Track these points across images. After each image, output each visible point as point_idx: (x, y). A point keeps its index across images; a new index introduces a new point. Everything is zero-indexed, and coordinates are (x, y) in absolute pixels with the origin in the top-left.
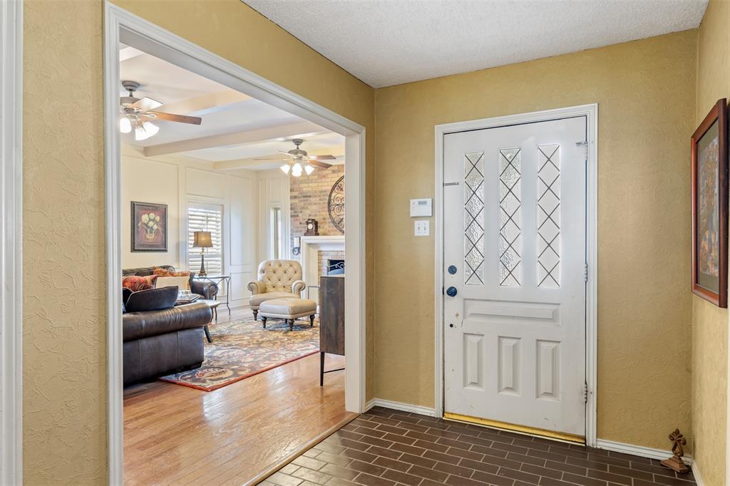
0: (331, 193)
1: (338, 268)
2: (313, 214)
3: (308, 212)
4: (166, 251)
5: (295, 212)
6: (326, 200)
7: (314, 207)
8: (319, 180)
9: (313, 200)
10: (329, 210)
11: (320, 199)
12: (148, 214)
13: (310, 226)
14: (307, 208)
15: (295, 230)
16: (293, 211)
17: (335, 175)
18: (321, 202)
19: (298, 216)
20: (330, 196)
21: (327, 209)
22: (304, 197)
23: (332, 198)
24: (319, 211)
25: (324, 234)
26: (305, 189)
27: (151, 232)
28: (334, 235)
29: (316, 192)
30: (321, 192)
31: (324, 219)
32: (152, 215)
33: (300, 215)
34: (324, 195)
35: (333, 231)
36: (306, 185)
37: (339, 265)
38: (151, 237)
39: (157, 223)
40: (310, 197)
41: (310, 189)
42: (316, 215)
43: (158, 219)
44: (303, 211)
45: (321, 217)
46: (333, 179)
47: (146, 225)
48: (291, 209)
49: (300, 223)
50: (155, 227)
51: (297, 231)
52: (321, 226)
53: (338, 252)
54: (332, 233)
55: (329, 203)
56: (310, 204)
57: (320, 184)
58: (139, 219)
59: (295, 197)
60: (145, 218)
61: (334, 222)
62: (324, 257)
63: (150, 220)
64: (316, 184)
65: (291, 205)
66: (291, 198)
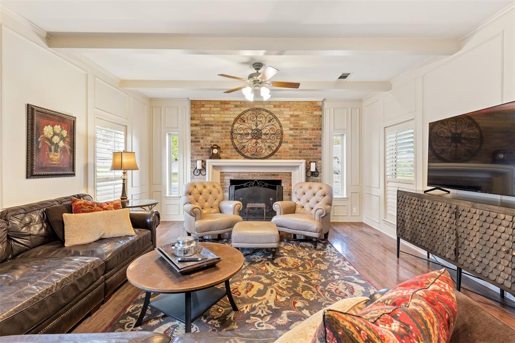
0: (234, 124)
1: (247, 187)
2: (215, 140)
3: (210, 139)
4: (74, 175)
5: (196, 138)
6: (228, 129)
7: (215, 135)
8: (222, 112)
9: (215, 128)
10: (232, 138)
11: (222, 129)
12: (53, 126)
13: (215, 151)
14: (209, 136)
15: (196, 154)
16: (193, 137)
17: (238, 109)
18: (224, 131)
19: (199, 142)
20: (233, 126)
21: (229, 137)
22: (205, 125)
23: (234, 128)
24: (222, 139)
25: (227, 158)
26: (206, 119)
27: (56, 151)
28: (236, 159)
29: (218, 122)
30: (224, 122)
31: (227, 145)
32: (58, 128)
33: (202, 141)
34: (226, 125)
35: (235, 155)
36: (208, 115)
37: (248, 184)
38: (55, 157)
39: (62, 138)
40: (212, 125)
41: (212, 119)
42: (218, 142)
43: (65, 133)
44: (205, 137)
45: (224, 144)
46: (235, 112)
47: (50, 140)
48: (192, 135)
49: (202, 148)
50: (61, 144)
51: (198, 155)
52: (224, 151)
53: (240, 173)
54: (234, 157)
55: (232, 133)
56: (212, 132)
57: (222, 116)
58: (40, 132)
59: (196, 125)
60: (48, 130)
61: (236, 148)
62: (226, 178)
63: (55, 134)
64: (218, 115)
65: (192, 132)
66: (192, 125)
